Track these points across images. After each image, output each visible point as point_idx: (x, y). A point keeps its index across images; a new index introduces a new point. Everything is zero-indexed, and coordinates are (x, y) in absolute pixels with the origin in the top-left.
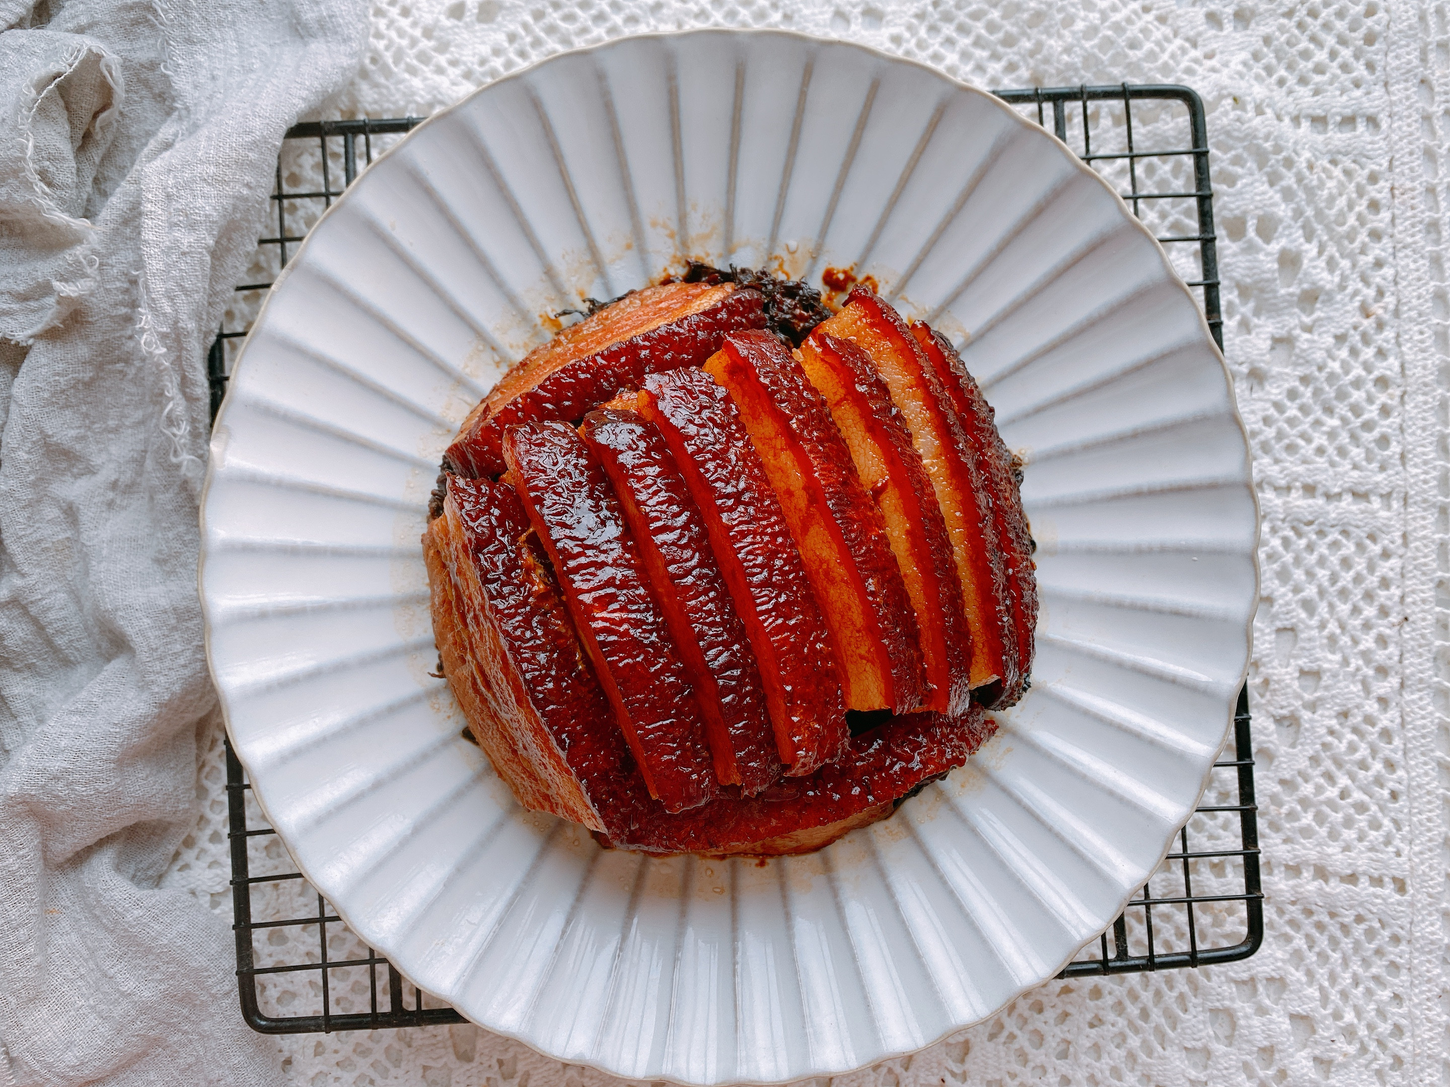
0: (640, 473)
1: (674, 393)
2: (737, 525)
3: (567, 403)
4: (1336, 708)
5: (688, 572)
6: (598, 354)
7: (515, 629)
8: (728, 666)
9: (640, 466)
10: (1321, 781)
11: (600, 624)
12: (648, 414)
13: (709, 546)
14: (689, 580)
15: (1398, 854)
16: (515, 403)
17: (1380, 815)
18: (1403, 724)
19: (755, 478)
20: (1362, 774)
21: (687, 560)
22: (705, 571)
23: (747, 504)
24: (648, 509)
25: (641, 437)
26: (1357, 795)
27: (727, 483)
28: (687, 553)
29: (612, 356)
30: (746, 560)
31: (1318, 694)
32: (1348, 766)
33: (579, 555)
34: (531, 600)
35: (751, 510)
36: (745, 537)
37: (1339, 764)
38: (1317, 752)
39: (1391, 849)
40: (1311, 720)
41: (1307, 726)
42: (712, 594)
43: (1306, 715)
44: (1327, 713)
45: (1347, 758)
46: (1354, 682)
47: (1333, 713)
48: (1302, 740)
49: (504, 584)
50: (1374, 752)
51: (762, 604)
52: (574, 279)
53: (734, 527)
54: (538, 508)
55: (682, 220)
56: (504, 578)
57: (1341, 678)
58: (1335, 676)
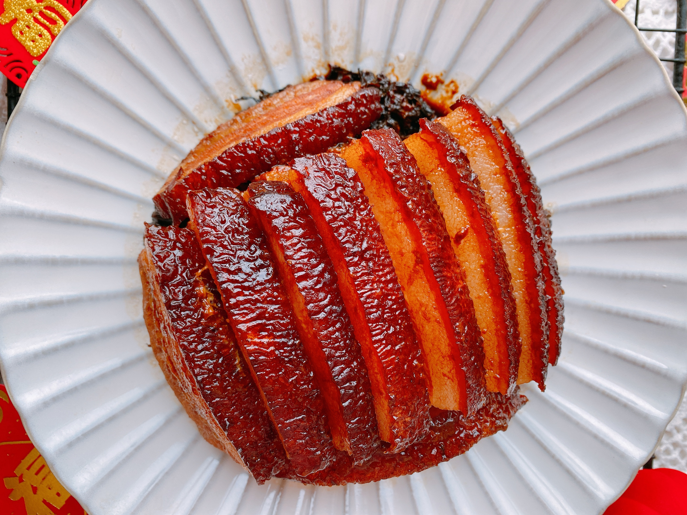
0: (288, 234)
1: (317, 174)
2: (361, 276)
3: (238, 171)
5: (321, 309)
6: (262, 137)
7: (190, 343)
8: (349, 379)
9: (289, 229)
11: (252, 347)
12: (297, 188)
13: (337, 289)
14: (322, 315)
16: (200, 169)
19: (374, 239)
21: (321, 300)
22: (334, 307)
23: (367, 260)
24: (293, 262)
25: (290, 206)
27: (354, 245)
28: (322, 295)
29: (272, 138)
30: (365, 303)
33: (238, 294)
34: (203, 321)
35: (371, 264)
36: (365, 285)
42: (338, 325)
49: (183, 310)
51: (376, 335)
52: (250, 76)
53: (358, 277)
54: (208, 256)
55: (326, 36)
56: (183, 305)
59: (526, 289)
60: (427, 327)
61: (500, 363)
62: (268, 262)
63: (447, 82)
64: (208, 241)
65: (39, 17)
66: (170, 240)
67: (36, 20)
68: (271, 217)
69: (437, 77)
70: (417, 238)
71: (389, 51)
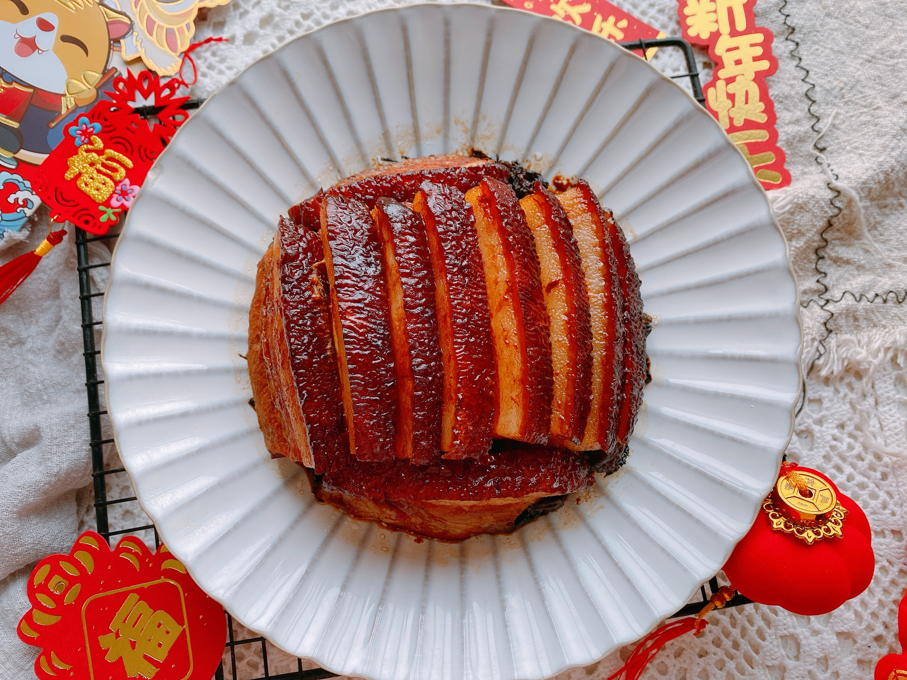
4: (836, 422)
15: (893, 514)
17: (876, 489)
18: (882, 428)
20: (860, 464)
26: (859, 478)
31: (822, 414)
32: (850, 460)
37: (844, 459)
38: (827, 452)
39: (887, 511)
40: (820, 431)
41: (818, 435)
43: (816, 428)
44: (830, 426)
46: (844, 404)
47: (835, 426)
48: (817, 445)
57: (835, 401)
58: (831, 401)
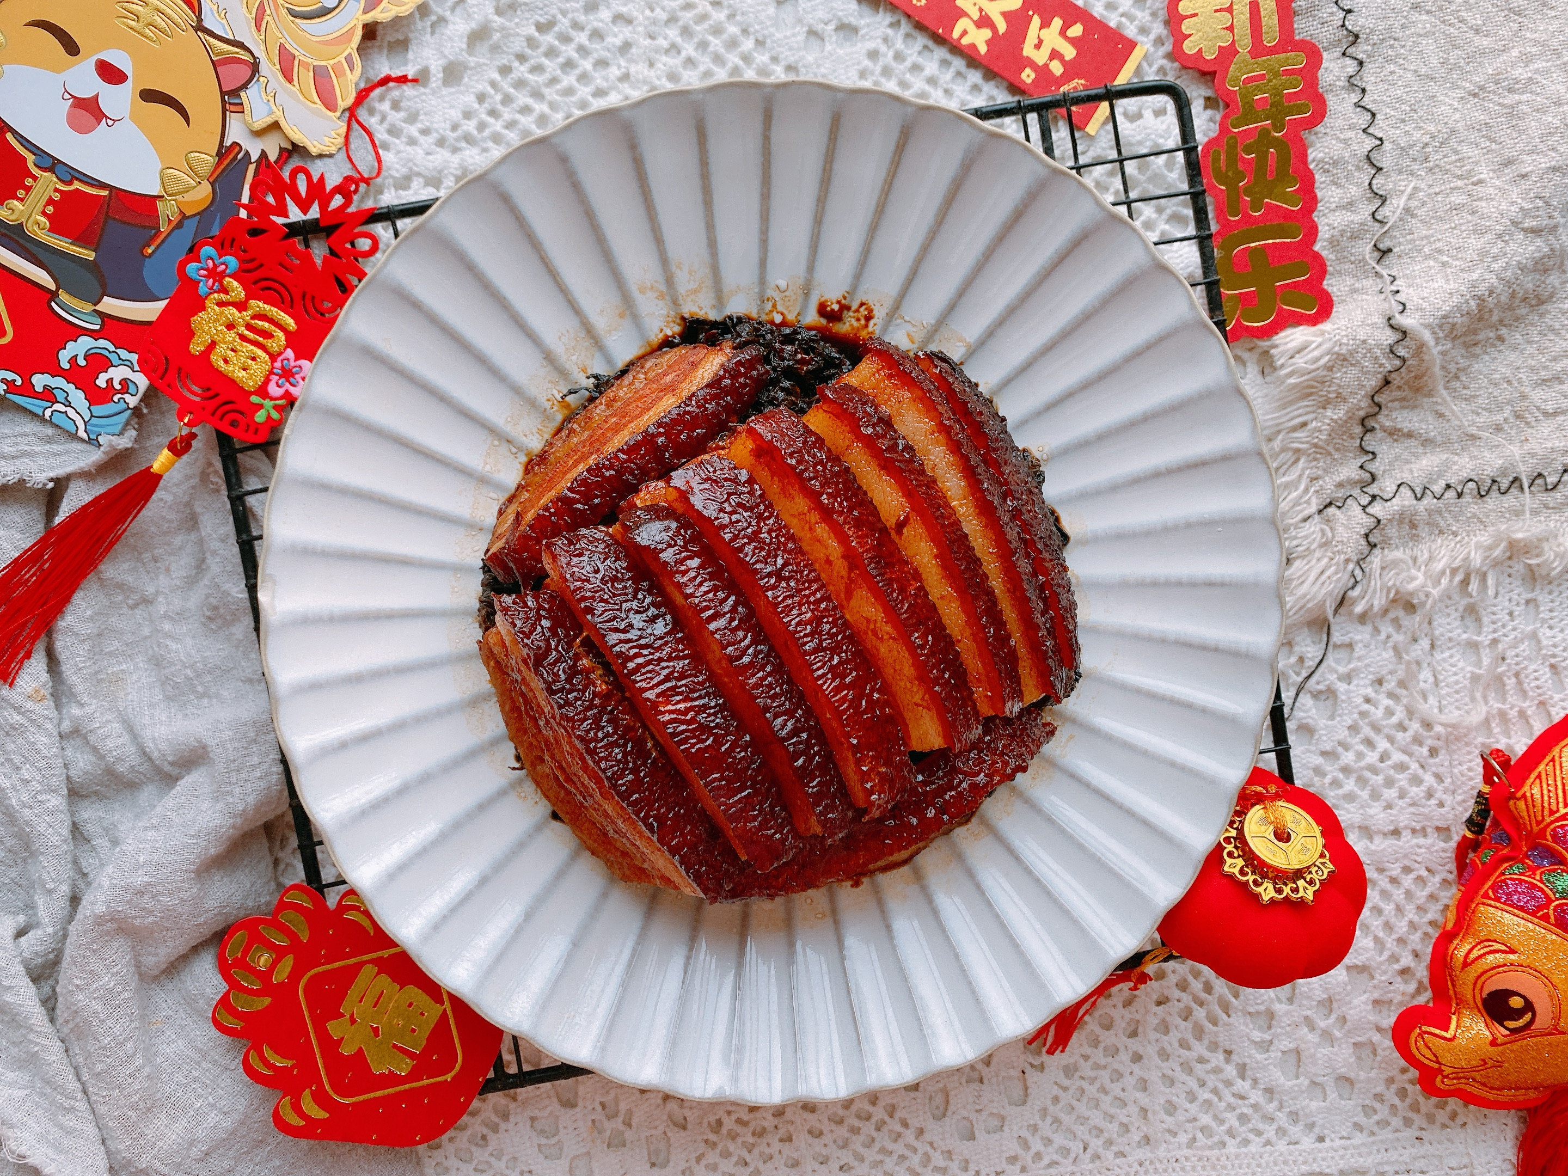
0: (683, 568)
1: (702, 487)
2: (783, 601)
3: (596, 501)
4: (1371, 677)
5: (744, 653)
6: (619, 450)
7: (588, 732)
8: (795, 732)
9: (681, 562)
10: (1361, 748)
11: (667, 717)
12: (679, 508)
13: (758, 624)
14: (746, 660)
15: (1441, 804)
16: (547, 509)
17: (1420, 771)
18: (1436, 683)
19: (790, 552)
20: (1400, 736)
21: (741, 641)
22: (759, 647)
23: (787, 579)
24: (697, 601)
25: (678, 531)
26: (1397, 757)
27: (766, 563)
28: (741, 634)
29: (631, 450)
30: (797, 632)
31: (1351, 666)
32: (1386, 730)
33: (637, 655)
34: (597, 701)
35: (792, 584)
36: (791, 610)
37: (1376, 728)
38: (1355, 721)
39: (1433, 802)
40: (1347, 692)
41: (1343, 697)
42: (768, 669)
43: (1341, 687)
44: (1362, 682)
45: (1384, 723)
46: (1385, 649)
47: (1368, 682)
48: (1340, 712)
49: (570, 692)
50: (1410, 713)
51: (818, 669)
52: (574, 358)
53: (780, 603)
54: (589, 617)
55: (669, 280)
56: (568, 686)
57: (1373, 647)
58: (1367, 646)
59: (1005, 575)
60: (882, 650)
61: (987, 676)
62: (663, 609)
63: (855, 306)
64: (584, 599)
65: (247, 333)
66: (531, 609)
67: (243, 338)
68: (655, 553)
69: (838, 302)
70: (843, 539)
71: (762, 281)
